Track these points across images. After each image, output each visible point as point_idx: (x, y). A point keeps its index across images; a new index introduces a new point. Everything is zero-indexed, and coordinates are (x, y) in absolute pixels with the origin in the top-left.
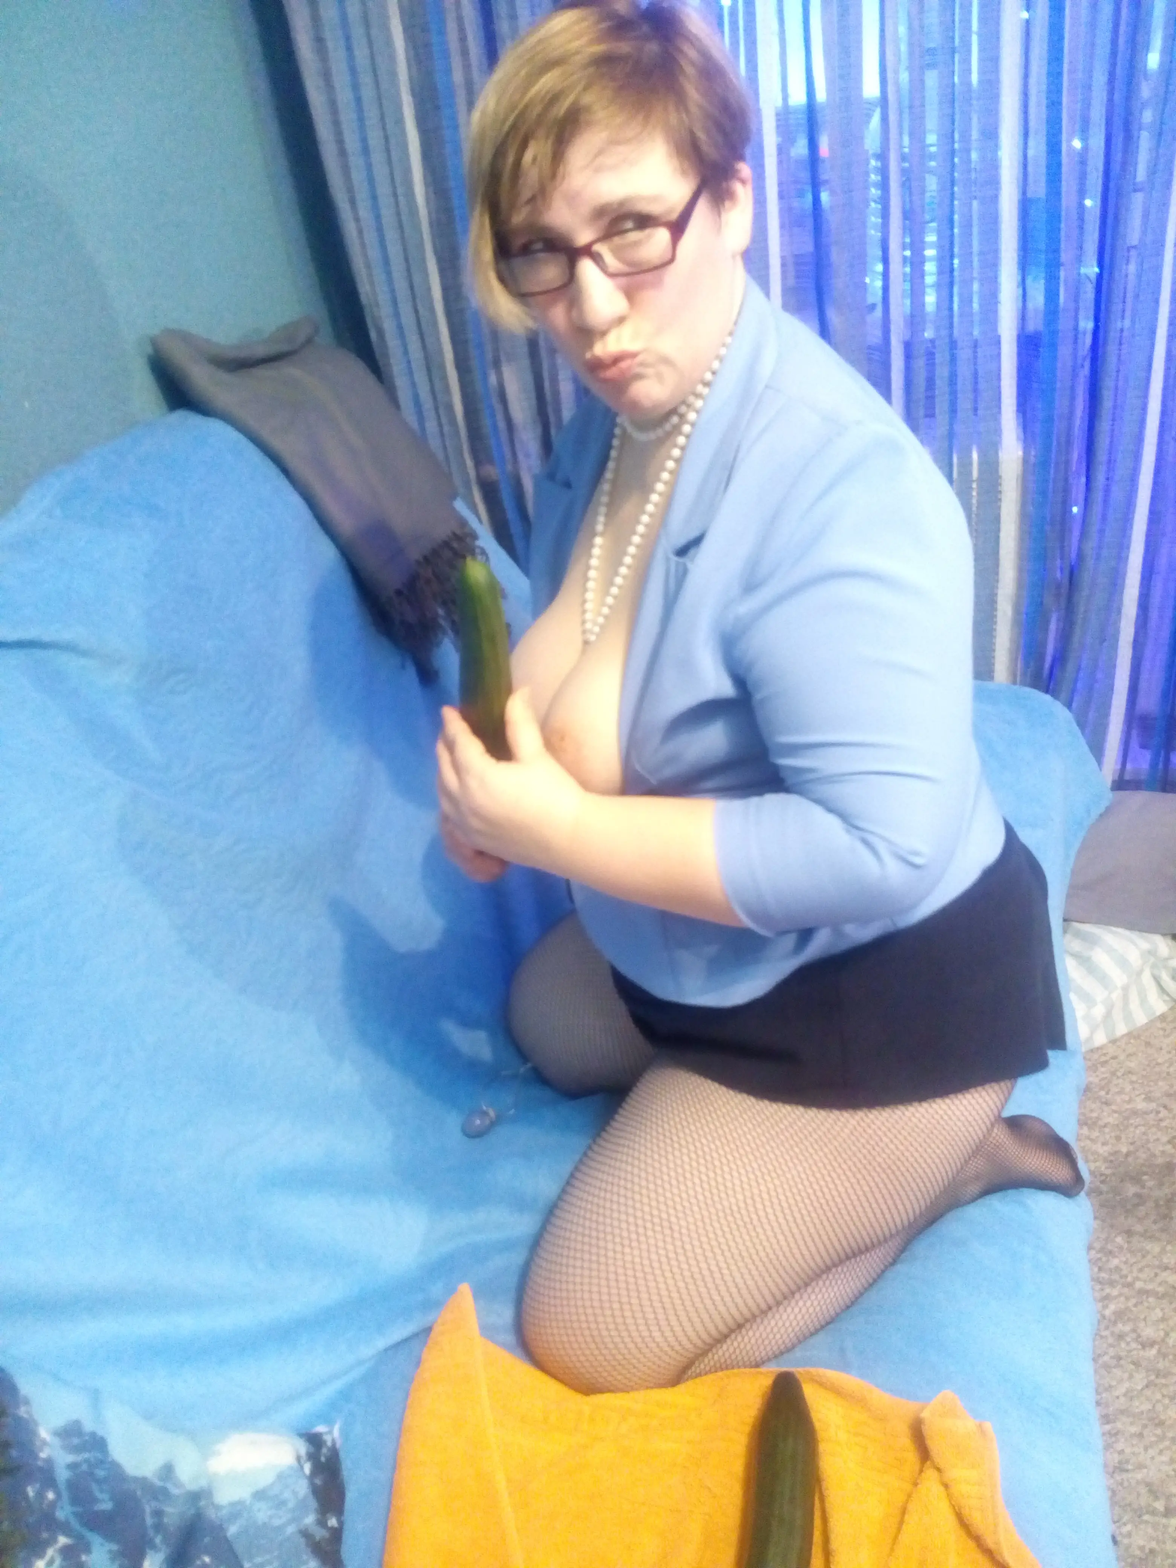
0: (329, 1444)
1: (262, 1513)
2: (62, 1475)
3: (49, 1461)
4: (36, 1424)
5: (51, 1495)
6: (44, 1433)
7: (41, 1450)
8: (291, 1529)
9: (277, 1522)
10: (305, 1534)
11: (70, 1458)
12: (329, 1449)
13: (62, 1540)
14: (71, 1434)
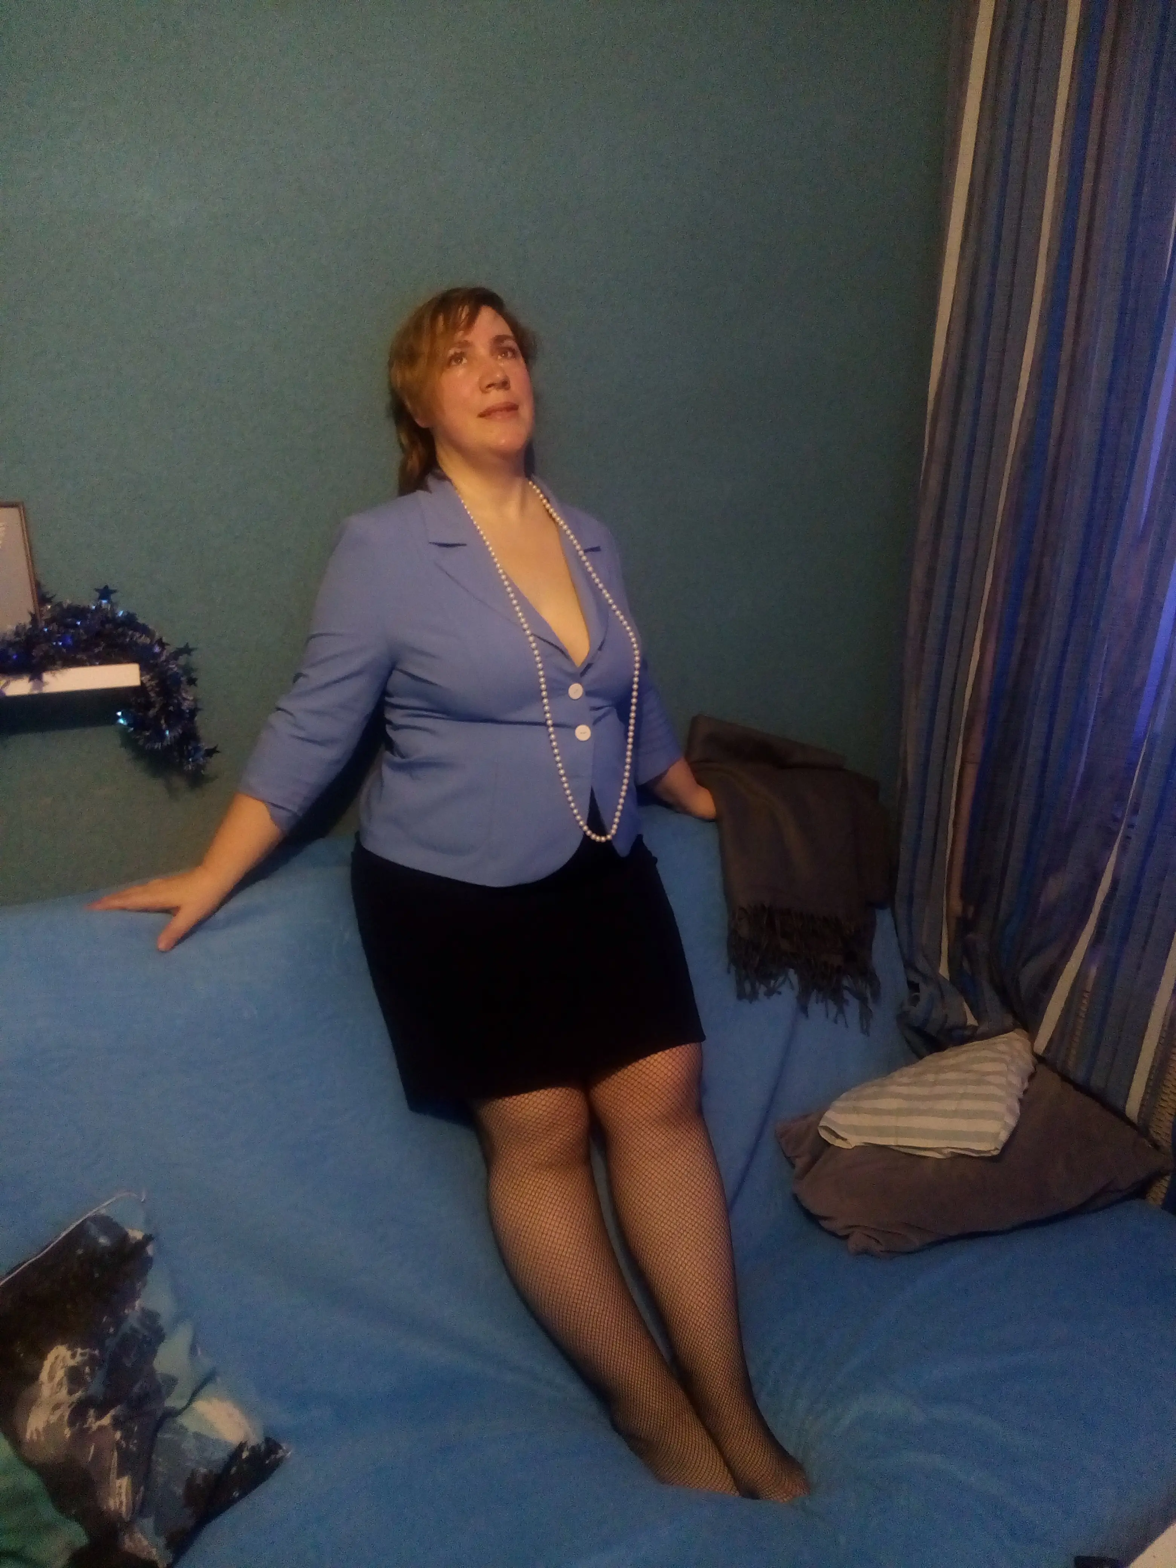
0: (278, 1456)
1: (189, 1445)
2: (125, 1328)
3: (126, 1315)
5: (112, 1330)
6: (137, 1303)
8: (191, 1465)
9: (189, 1456)
10: (193, 1474)
11: (136, 1325)
12: (275, 1458)
13: (97, 1352)
14: (150, 1317)
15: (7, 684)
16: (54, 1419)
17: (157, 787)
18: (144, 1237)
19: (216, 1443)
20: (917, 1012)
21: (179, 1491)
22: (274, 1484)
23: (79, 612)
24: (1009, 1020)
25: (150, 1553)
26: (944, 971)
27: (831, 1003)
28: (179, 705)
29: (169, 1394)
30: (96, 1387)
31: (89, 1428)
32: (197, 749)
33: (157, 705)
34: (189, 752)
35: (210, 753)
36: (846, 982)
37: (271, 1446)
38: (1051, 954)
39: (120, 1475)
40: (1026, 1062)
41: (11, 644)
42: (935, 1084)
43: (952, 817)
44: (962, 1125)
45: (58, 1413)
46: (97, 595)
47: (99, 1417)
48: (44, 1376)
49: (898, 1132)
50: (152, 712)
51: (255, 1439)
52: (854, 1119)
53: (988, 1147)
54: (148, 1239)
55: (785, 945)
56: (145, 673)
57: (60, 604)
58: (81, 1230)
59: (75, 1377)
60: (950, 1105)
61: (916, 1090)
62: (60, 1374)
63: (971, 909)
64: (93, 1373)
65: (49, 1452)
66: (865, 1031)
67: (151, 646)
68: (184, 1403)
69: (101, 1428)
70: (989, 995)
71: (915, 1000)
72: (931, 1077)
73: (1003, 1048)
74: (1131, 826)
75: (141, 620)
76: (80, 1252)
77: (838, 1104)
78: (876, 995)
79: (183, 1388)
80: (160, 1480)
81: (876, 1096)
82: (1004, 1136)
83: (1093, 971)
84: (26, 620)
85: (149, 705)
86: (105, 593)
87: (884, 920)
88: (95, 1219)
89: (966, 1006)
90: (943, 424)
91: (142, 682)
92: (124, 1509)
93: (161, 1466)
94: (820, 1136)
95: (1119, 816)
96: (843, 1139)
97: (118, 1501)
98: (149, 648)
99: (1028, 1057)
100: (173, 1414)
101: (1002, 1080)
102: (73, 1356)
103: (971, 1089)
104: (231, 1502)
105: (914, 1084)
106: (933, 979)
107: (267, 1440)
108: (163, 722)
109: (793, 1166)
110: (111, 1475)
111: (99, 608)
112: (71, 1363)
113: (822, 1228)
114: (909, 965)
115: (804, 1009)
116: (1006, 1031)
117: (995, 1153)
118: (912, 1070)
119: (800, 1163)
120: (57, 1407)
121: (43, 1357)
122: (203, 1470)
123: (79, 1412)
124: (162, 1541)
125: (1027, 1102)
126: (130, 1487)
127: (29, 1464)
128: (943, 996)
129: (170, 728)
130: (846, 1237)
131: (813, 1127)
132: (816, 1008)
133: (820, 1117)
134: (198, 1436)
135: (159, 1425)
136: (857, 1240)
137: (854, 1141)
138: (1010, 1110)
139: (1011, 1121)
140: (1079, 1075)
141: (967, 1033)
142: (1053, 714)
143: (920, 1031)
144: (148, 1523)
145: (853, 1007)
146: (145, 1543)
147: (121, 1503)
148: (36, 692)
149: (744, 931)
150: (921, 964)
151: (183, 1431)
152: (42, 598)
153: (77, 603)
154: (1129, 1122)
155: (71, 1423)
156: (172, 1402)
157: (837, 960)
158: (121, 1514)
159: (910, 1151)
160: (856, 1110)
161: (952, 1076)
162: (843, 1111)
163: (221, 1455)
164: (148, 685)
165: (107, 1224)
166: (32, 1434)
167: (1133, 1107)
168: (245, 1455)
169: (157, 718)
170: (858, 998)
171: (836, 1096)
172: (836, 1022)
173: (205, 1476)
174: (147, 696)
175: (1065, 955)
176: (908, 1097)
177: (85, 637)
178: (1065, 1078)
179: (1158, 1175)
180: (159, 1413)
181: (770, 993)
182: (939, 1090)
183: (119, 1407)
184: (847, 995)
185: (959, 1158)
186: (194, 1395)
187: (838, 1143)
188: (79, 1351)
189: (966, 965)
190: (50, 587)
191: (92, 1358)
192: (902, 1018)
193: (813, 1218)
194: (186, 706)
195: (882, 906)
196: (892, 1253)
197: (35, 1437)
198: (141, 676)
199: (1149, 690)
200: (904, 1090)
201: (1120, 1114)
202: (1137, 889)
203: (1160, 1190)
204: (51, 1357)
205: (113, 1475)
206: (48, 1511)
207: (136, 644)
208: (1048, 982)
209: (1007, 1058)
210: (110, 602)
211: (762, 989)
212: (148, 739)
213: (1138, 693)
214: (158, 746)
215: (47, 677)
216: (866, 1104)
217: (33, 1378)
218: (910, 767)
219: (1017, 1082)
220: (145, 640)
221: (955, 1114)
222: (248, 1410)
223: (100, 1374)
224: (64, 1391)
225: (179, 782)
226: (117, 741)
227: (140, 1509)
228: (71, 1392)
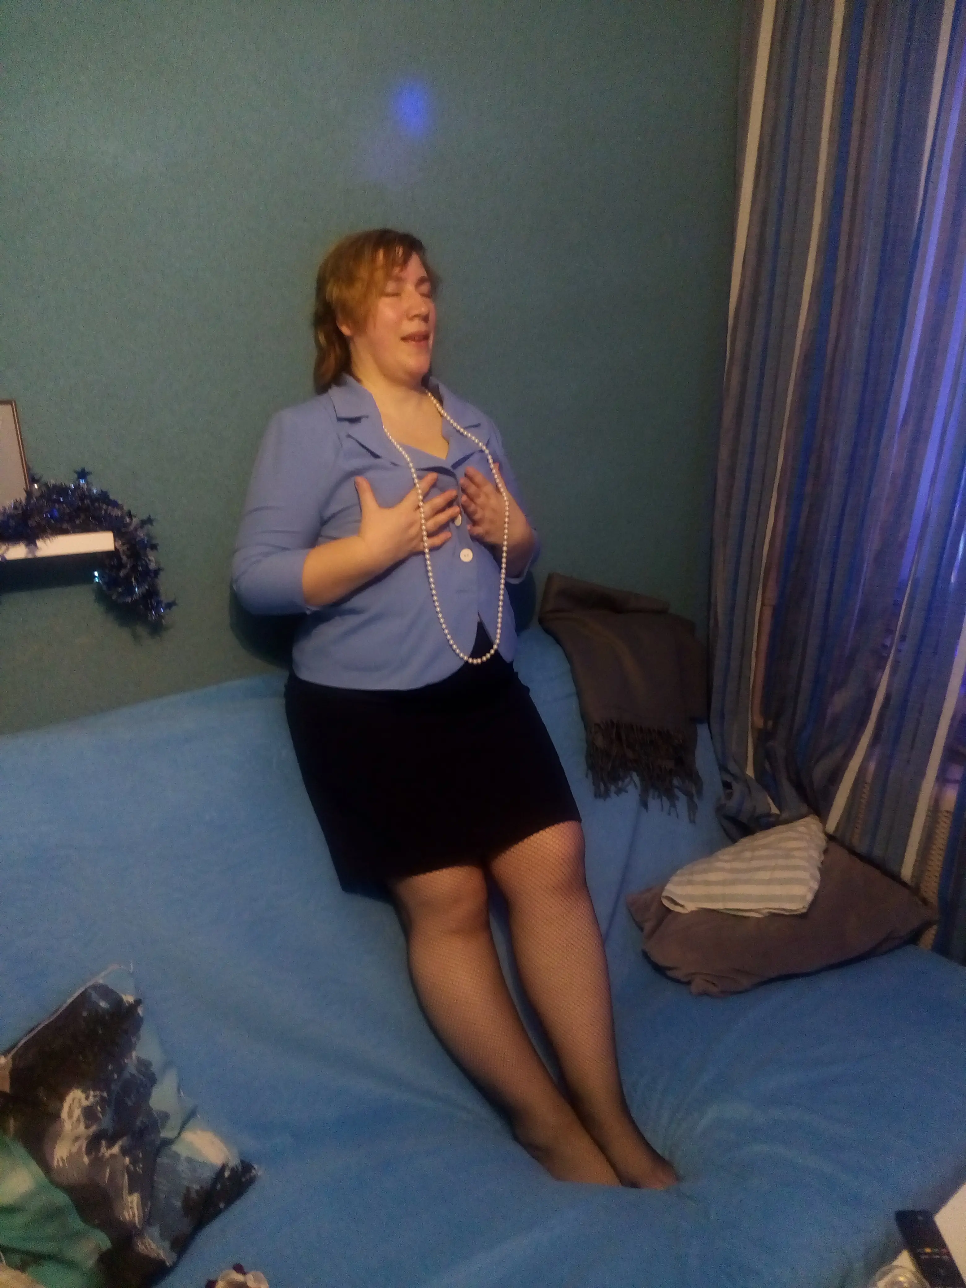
0: (252, 1174)
1: (182, 1167)
2: (126, 1075)
3: (126, 1064)
4: (134, 1049)
5: (116, 1076)
6: (134, 1054)
7: (127, 1059)
8: (186, 1183)
9: (183, 1175)
10: (188, 1189)
11: (134, 1072)
12: (250, 1176)
13: (105, 1094)
14: (144, 1065)
15: (8, 549)
16: (74, 1149)
17: (123, 635)
18: (135, 1001)
19: (204, 1164)
20: (732, 804)
21: (178, 1204)
22: (252, 1196)
23: (62, 490)
24: (804, 808)
25: (158, 1254)
26: (750, 772)
27: (664, 799)
28: (147, 566)
29: (163, 1126)
30: (106, 1121)
31: (103, 1156)
32: (159, 603)
33: (129, 566)
34: (152, 604)
35: (169, 606)
36: (676, 782)
37: (246, 1167)
38: (839, 753)
39: (131, 1192)
40: (821, 841)
41: (10, 516)
42: (752, 859)
43: (755, 649)
44: (777, 890)
45: (77, 1144)
46: (76, 476)
47: (109, 1146)
48: (64, 1114)
49: (724, 898)
50: (122, 573)
51: (234, 1162)
52: (689, 890)
53: (798, 906)
54: (138, 1002)
55: (630, 754)
56: (117, 539)
57: (46, 485)
58: (84, 996)
59: (89, 1114)
60: (764, 875)
61: (737, 865)
62: (77, 1112)
63: (770, 723)
64: (103, 1112)
65: (74, 1176)
66: (692, 821)
67: (122, 517)
68: (176, 1133)
69: (113, 1156)
70: (788, 790)
71: (729, 796)
72: (748, 854)
73: (802, 829)
74: (898, 651)
75: (112, 497)
76: (85, 1014)
77: (675, 879)
78: (700, 792)
79: (175, 1122)
80: (162, 1196)
81: (705, 871)
82: (810, 897)
83: (872, 766)
84: (22, 496)
85: (121, 566)
86: (83, 474)
87: (703, 731)
88: (95, 987)
89: (769, 798)
90: (741, 335)
91: (115, 547)
92: (137, 1219)
93: (163, 1185)
94: (663, 904)
95: (888, 643)
96: (682, 906)
97: (131, 1213)
98: (121, 519)
99: (822, 836)
100: (168, 1143)
101: (805, 854)
102: (87, 1098)
103: (781, 862)
104: (217, 1213)
105: (734, 860)
106: (741, 778)
107: (242, 1162)
108: (133, 579)
109: (642, 929)
110: (124, 1192)
111: (78, 487)
112: (85, 1103)
113: (669, 978)
114: (723, 768)
115: (644, 804)
116: (803, 816)
117: (804, 911)
118: (732, 849)
119: (648, 926)
120: (77, 1139)
121: (62, 1099)
122: (196, 1187)
123: (94, 1143)
124: (167, 1244)
125: (825, 871)
126: (140, 1201)
127: (58, 1185)
128: (750, 792)
129: (139, 585)
130: (689, 983)
131: (658, 896)
132: (654, 803)
133: (663, 889)
134: (190, 1160)
135: (158, 1152)
136: (698, 984)
137: (691, 907)
138: (812, 876)
139: (816, 886)
140: (862, 849)
141: (772, 819)
142: (834, 564)
143: (734, 820)
144: (155, 1231)
145: (682, 803)
146: (153, 1246)
147: (134, 1214)
148: (30, 556)
149: (600, 742)
150: (732, 767)
151: (177, 1156)
152: (33, 479)
153: (59, 483)
154: (904, 884)
155: (88, 1153)
156: (166, 1134)
157: (669, 764)
158: (135, 1223)
159: (735, 913)
160: (690, 883)
161: (764, 852)
162: (679, 884)
163: (208, 1175)
164: (120, 550)
165: (106, 992)
166: (58, 1161)
167: (907, 871)
168: (227, 1174)
169: (127, 578)
170: (686, 795)
171: (673, 871)
172: (669, 814)
173: (197, 1192)
174: (120, 559)
175: (849, 754)
176: (733, 871)
177: (68, 511)
178: (852, 852)
179: (927, 925)
180: (158, 1142)
181: (619, 791)
182: (755, 864)
183: (125, 1138)
184: (677, 792)
185: (775, 916)
186: (183, 1128)
187: (678, 909)
188: (92, 1093)
189: (767, 766)
190: (38, 471)
191: (102, 1099)
192: (720, 809)
193: (659, 970)
194: (152, 566)
195: (701, 722)
196: (726, 993)
197: (61, 1164)
198: (115, 541)
199: (911, 543)
200: (727, 866)
201: (896, 878)
202: (906, 700)
203: (930, 936)
204: (69, 1099)
205: (125, 1192)
206: (76, 1222)
207: (110, 515)
208: (835, 777)
209: (808, 837)
210: (87, 482)
211: (613, 788)
212: (120, 595)
213: (902, 546)
214: (129, 600)
215: (39, 543)
216: (698, 878)
217: (56, 1116)
218: (720, 610)
219: (816, 855)
220: (116, 512)
221: (769, 882)
222: (226, 1139)
223: (109, 1112)
224: (82, 1126)
225: (141, 630)
226: (92, 597)
227: (148, 1220)
228: (87, 1127)
